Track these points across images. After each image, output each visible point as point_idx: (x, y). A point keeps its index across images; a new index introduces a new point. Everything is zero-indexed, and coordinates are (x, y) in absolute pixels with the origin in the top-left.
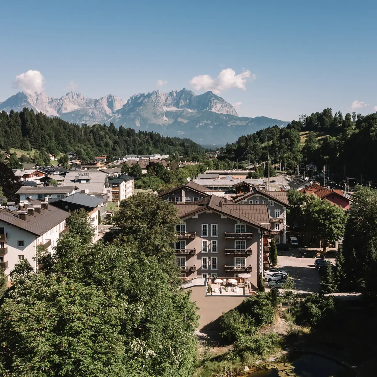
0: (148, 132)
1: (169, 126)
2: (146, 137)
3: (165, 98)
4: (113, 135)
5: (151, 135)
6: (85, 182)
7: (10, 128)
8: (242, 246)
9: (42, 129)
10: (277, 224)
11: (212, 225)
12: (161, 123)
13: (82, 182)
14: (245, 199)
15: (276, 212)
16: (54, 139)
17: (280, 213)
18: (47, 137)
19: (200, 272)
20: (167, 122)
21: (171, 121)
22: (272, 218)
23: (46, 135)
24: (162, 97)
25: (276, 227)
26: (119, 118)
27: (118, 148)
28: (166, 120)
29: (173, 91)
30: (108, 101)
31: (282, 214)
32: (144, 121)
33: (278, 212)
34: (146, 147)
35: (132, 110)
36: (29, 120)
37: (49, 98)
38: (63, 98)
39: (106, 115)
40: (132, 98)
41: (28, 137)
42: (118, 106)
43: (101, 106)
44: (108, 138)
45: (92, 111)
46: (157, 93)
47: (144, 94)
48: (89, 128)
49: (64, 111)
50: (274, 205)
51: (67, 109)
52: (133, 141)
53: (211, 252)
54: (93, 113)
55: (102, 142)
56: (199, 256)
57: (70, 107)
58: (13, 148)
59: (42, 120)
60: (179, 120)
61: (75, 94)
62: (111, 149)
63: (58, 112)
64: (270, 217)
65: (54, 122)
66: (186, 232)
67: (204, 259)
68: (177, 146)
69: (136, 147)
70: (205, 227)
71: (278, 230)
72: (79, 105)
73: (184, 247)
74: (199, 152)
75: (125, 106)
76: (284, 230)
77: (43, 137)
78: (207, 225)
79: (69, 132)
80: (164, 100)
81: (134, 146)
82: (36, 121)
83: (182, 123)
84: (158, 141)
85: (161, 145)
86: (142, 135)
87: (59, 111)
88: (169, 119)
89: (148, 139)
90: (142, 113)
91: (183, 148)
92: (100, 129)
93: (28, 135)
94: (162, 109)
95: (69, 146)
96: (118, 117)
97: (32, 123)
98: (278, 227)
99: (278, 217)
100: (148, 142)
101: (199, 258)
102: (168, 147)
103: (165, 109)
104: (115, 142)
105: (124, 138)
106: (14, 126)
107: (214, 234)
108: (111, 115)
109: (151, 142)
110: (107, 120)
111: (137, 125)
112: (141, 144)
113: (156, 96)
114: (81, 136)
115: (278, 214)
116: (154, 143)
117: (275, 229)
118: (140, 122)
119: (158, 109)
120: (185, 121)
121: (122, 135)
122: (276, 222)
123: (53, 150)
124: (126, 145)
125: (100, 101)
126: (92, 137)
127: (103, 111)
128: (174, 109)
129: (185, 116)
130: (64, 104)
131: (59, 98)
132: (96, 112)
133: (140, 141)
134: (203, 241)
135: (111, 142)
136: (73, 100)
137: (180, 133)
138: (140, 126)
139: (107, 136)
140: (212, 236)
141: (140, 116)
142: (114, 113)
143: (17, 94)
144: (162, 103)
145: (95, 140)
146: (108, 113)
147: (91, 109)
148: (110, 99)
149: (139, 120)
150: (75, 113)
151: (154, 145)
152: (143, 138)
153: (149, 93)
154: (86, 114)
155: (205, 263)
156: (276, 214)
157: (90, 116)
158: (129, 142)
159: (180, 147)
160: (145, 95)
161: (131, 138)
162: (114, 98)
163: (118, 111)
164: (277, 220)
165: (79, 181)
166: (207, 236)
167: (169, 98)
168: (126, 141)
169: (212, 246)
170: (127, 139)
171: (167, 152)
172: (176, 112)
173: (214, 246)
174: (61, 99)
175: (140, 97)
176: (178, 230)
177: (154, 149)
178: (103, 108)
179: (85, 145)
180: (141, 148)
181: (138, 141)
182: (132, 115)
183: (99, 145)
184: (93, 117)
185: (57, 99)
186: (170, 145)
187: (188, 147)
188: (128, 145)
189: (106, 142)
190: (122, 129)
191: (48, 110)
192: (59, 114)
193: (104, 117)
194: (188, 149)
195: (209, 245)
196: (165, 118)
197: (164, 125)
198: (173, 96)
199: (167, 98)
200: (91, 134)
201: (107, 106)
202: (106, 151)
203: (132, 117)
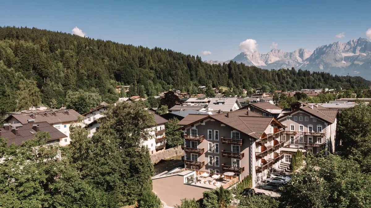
0: (320, 73)
1: (347, 68)
2: (318, 76)
3: (344, 47)
4: (293, 76)
5: (323, 74)
6: (222, 104)
7: (221, 74)
8: (237, 149)
9: (240, 74)
10: (320, 138)
11: (215, 131)
12: (340, 66)
13: (220, 104)
14: (290, 115)
15: (319, 128)
16: (248, 79)
17: (322, 128)
18: (243, 78)
19: (207, 167)
20: (345, 65)
21: (349, 64)
22: (314, 132)
23: (243, 77)
24: (341, 46)
25: (319, 140)
26: (308, 64)
27: (296, 85)
28: (344, 64)
29: (350, 41)
30: (299, 53)
31: (324, 129)
32: (326, 65)
33: (321, 128)
34: (318, 83)
35: (317, 58)
36: (233, 68)
37: (260, 54)
38: (269, 54)
39: (298, 63)
40: (317, 49)
41: (231, 78)
42: (307, 56)
43: (294, 57)
44: (289, 78)
45: (288, 61)
46: (337, 44)
47: (326, 45)
48: (275, 71)
49: (270, 62)
50: (316, 121)
51: (272, 60)
52: (308, 79)
53: (215, 153)
54: (288, 62)
55: (284, 81)
56: (207, 154)
57: (273, 59)
58: (222, 86)
59: (241, 67)
60: (356, 62)
61: (277, 50)
62: (290, 86)
63: (265, 64)
64: (313, 131)
65: (250, 69)
66: (197, 136)
67: (211, 158)
68: (344, 82)
69: (310, 84)
70: (210, 132)
71: (320, 143)
72: (279, 58)
73: (197, 146)
74: (364, 86)
75: (312, 55)
76: (326, 144)
77: (241, 79)
78: (211, 130)
79: (261, 75)
80: (343, 48)
81: (309, 83)
82: (237, 69)
83: (358, 65)
84: (328, 79)
85: (330, 81)
86: (315, 75)
87: (266, 62)
88: (347, 62)
89: (320, 78)
90: (325, 60)
91: (349, 84)
92: (283, 72)
93: (232, 78)
94: (341, 55)
95: (258, 85)
96: (306, 64)
97: (235, 70)
98: (321, 141)
99: (320, 132)
100: (319, 80)
101: (206, 156)
102: (336, 83)
103: (344, 55)
104: (295, 81)
105: (301, 78)
106: (223, 72)
107: (217, 138)
108: (301, 62)
109: (322, 80)
110: (299, 66)
111: (321, 68)
112: (314, 82)
113: (337, 46)
114: (269, 77)
115: (321, 129)
116: (324, 81)
117: (318, 142)
118: (323, 66)
119: (337, 56)
120: (361, 63)
121: (300, 76)
122: (318, 136)
123: (246, 87)
124: (302, 82)
125: (294, 53)
126: (277, 78)
127: (296, 60)
128: (351, 54)
129: (361, 59)
130: (269, 57)
131: (266, 54)
132: (291, 61)
133: (313, 79)
134: (209, 143)
135: (291, 81)
136: (276, 54)
137: (356, 73)
138: (323, 69)
139: (288, 76)
140: (215, 140)
141: (324, 62)
142: (304, 61)
143: (241, 54)
144: (341, 51)
145: (279, 80)
146: (299, 61)
147: (288, 59)
148: (300, 51)
149: (322, 65)
150: (276, 63)
151: (325, 82)
152: (316, 77)
153: (330, 44)
154: (284, 64)
155: (211, 160)
156: (319, 129)
157: (286, 64)
158: (304, 81)
159: (346, 83)
160: (328, 46)
161: (307, 77)
162: (304, 50)
163: (307, 60)
164: (319, 135)
165: (218, 103)
166: (212, 140)
167: (347, 46)
168: (302, 80)
169: (215, 148)
170: (303, 78)
171: (335, 87)
172: (353, 57)
173: (217, 148)
174: (268, 54)
175: (323, 48)
176: (193, 133)
177: (324, 85)
178: (296, 58)
179: (271, 83)
180: (313, 84)
181: (311, 79)
182: (317, 61)
183: (282, 83)
184: (289, 65)
185: (264, 55)
186: (339, 81)
187: (353, 82)
188: (303, 83)
189: (287, 81)
190: (300, 71)
191: (259, 62)
192: (266, 64)
193: (296, 64)
194: (353, 84)
195: (213, 147)
196: (343, 62)
197: (343, 67)
198: (351, 45)
199: (345, 47)
200: (277, 76)
201: (299, 56)
202: (287, 87)
203: (317, 63)
